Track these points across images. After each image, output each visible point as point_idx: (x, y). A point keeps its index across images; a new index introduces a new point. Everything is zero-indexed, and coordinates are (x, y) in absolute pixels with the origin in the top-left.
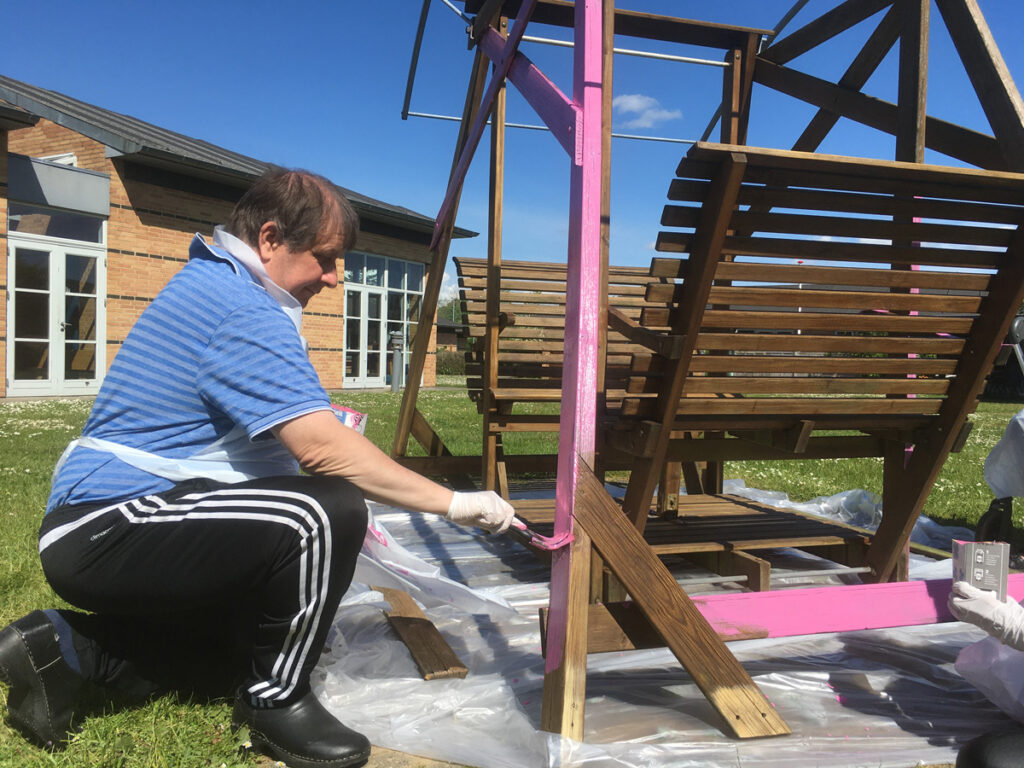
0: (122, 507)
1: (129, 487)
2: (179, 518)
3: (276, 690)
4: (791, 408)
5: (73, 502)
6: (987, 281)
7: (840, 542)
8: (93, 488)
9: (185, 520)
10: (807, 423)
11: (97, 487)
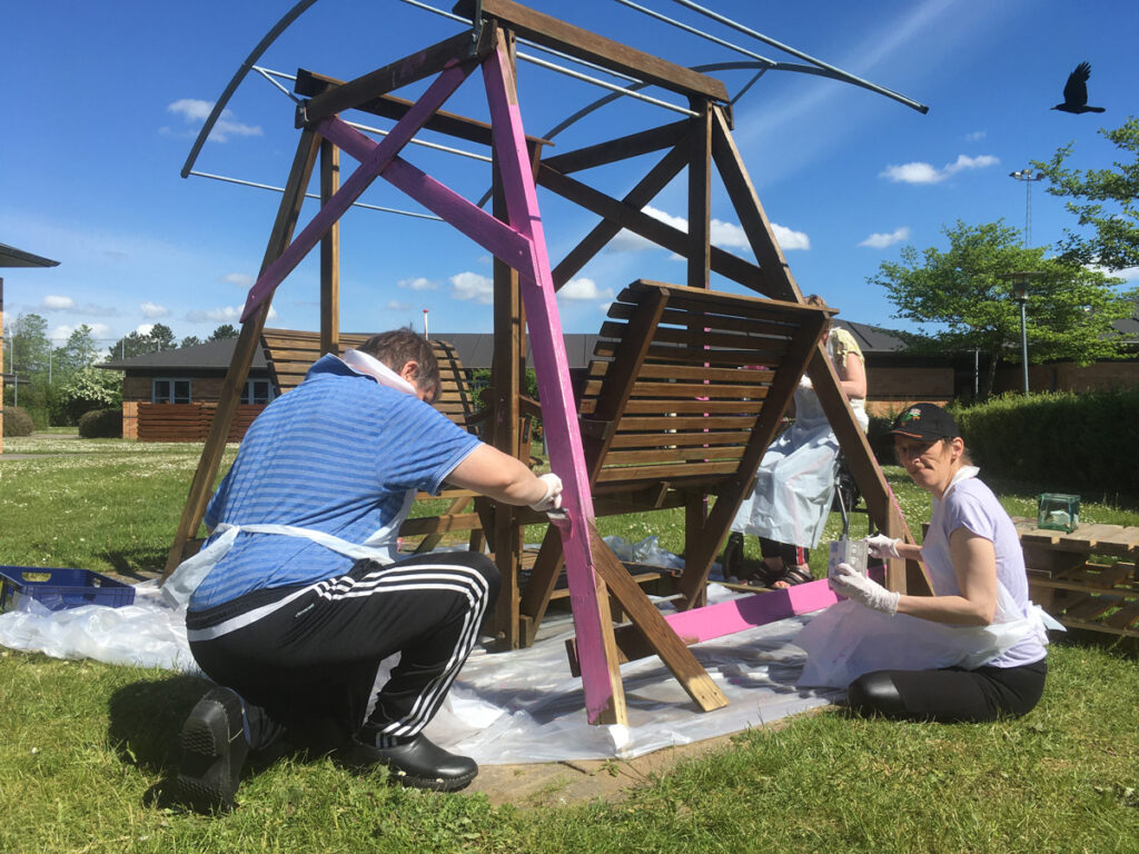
0: (315, 587)
1: (318, 571)
2: (369, 593)
3: (406, 728)
4: (658, 473)
5: (272, 586)
7: (658, 577)
8: (291, 572)
9: (374, 594)
10: (666, 484)
11: (294, 572)
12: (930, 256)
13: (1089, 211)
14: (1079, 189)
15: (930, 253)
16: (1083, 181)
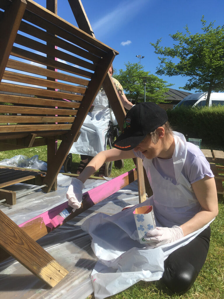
6: (88, 83)
10: (34, 135)
12: (121, 72)
13: (164, 59)
14: (162, 52)
15: (121, 71)
16: (163, 50)
